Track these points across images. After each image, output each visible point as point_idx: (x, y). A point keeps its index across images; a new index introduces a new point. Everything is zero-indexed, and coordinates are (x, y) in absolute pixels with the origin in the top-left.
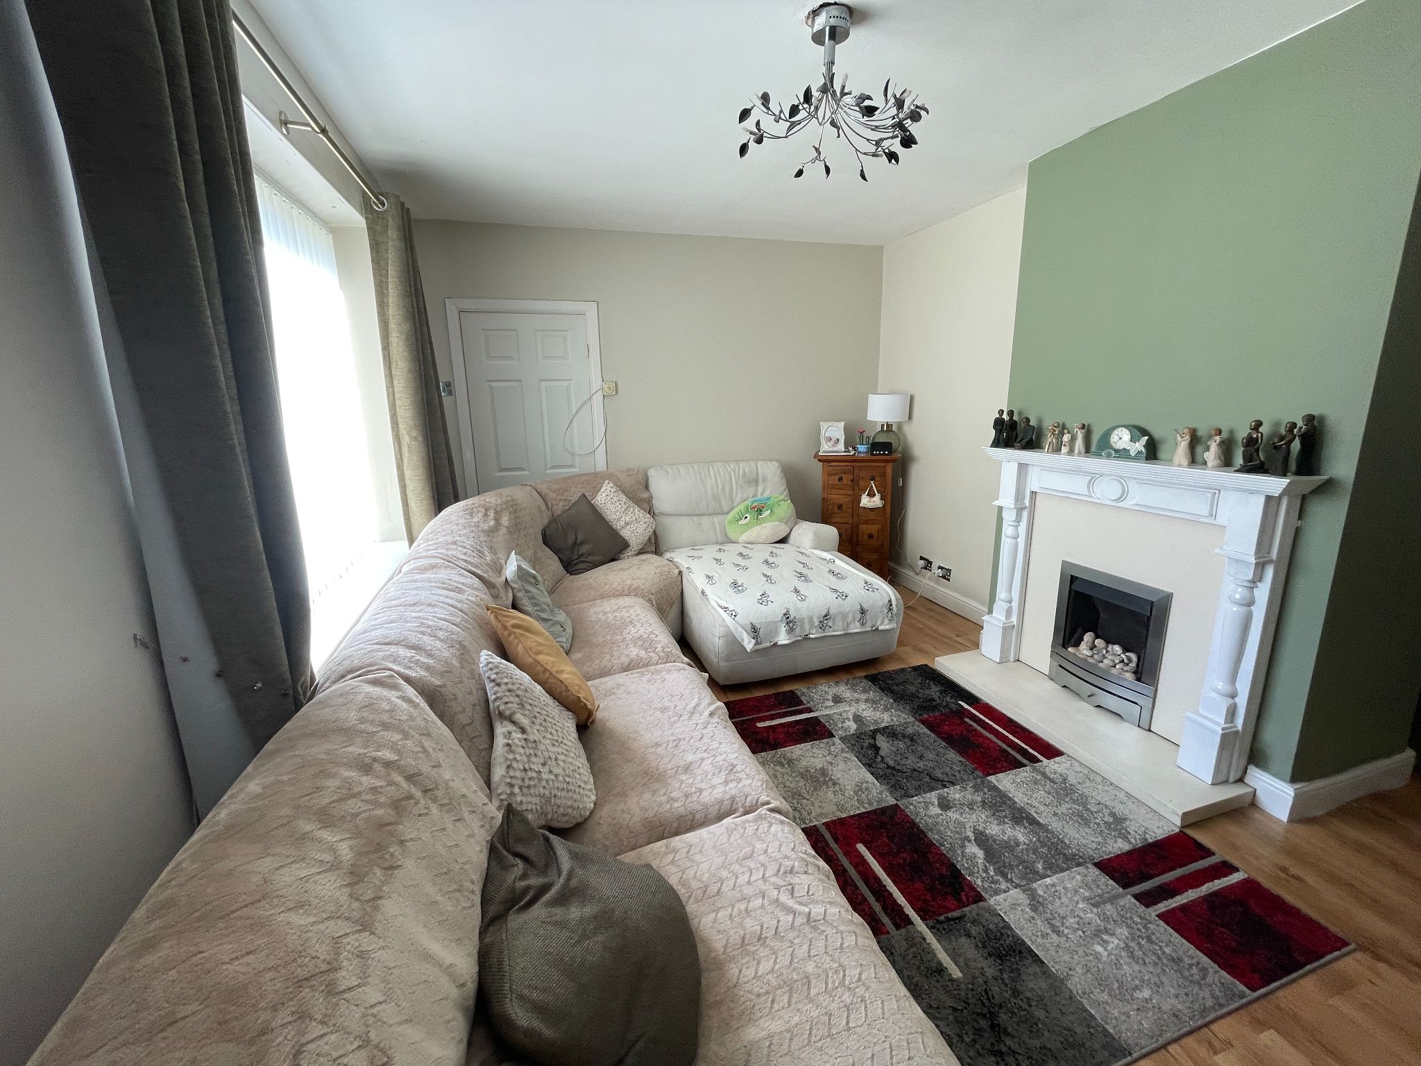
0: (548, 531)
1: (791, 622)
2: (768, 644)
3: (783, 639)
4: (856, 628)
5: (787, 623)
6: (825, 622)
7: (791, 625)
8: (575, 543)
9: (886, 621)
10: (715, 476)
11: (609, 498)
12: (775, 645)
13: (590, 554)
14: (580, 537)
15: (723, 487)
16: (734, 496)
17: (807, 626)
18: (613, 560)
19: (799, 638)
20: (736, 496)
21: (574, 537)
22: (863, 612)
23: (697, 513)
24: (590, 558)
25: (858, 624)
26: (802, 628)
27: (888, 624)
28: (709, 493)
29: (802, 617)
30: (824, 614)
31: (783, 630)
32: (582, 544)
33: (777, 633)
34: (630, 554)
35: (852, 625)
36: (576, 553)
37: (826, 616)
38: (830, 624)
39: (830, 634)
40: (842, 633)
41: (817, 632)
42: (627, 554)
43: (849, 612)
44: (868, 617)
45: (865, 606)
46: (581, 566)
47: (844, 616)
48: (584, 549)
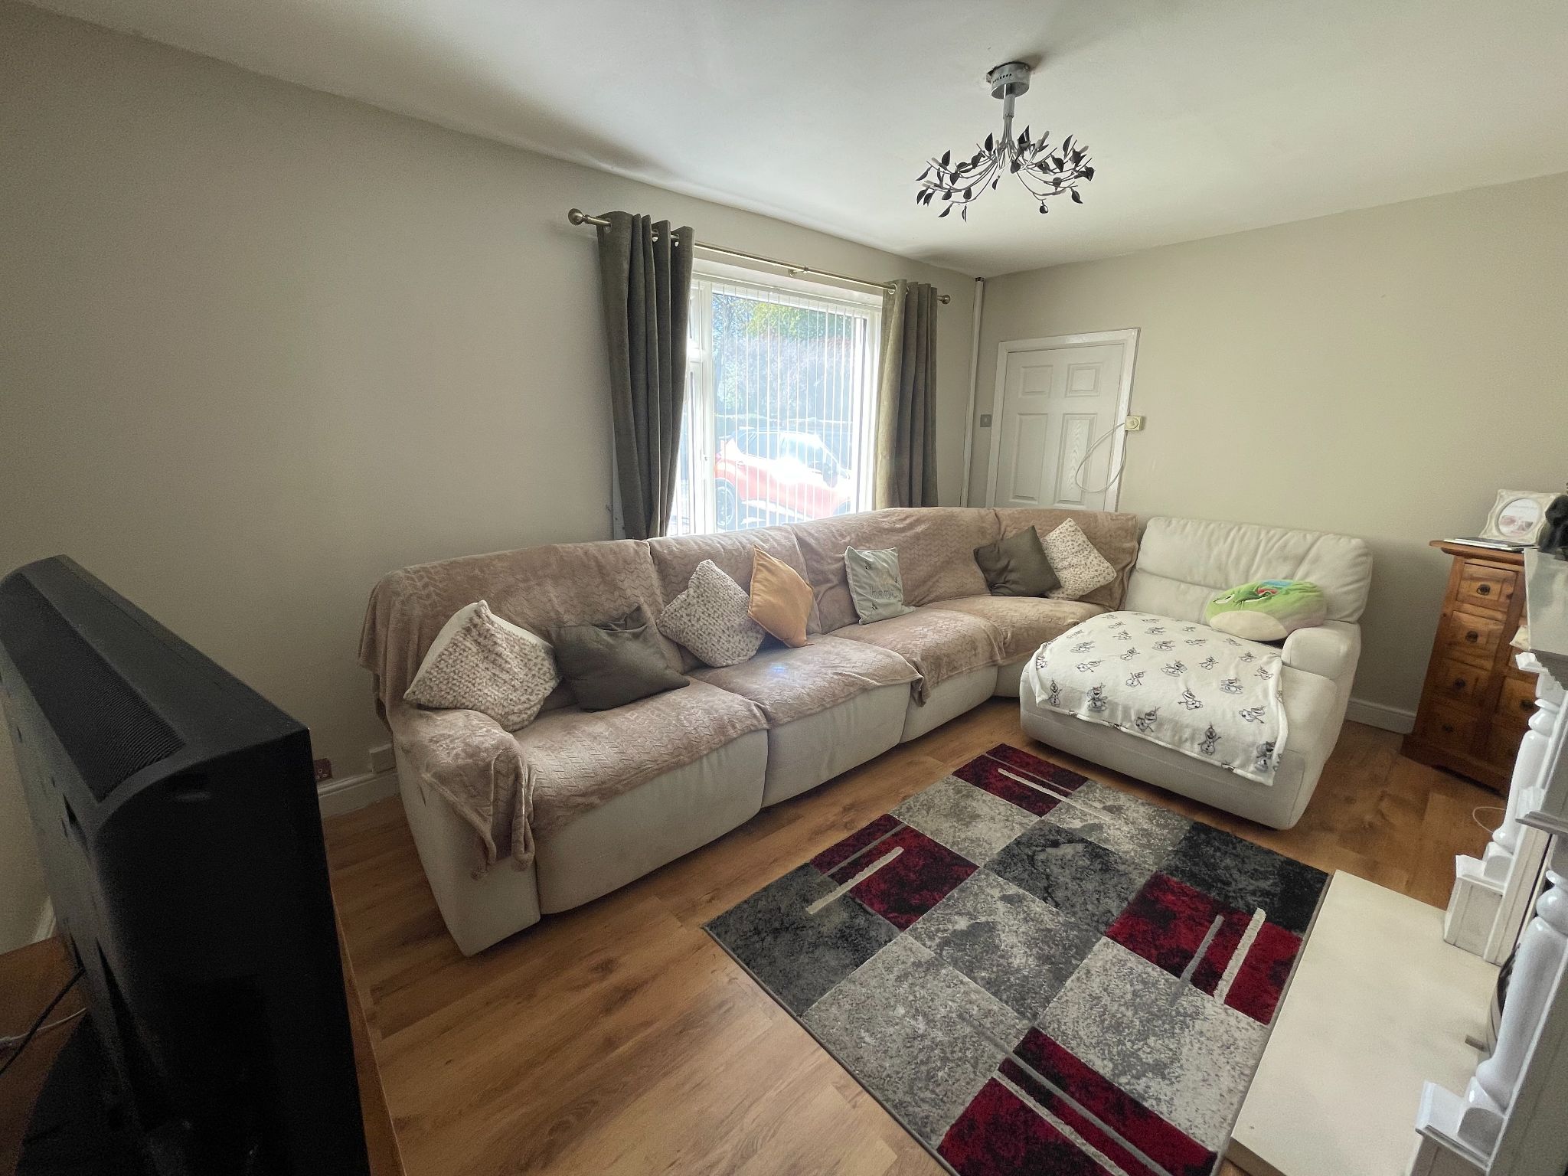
0: (981, 551)
1: (1099, 700)
2: (1066, 712)
3: (1083, 714)
4: (1193, 751)
5: (1094, 699)
6: (1147, 721)
7: (1098, 703)
8: (1005, 569)
9: (1252, 768)
10: (1233, 542)
11: (1062, 536)
12: (1074, 716)
13: (1014, 582)
14: (1012, 564)
15: (1238, 559)
16: (1252, 571)
17: (1120, 714)
18: (1042, 595)
19: (1107, 724)
20: (1256, 571)
21: (1006, 563)
22: (1211, 735)
23: (1189, 579)
24: (1013, 587)
25: (1197, 748)
26: (1113, 713)
27: (1252, 773)
28: (1212, 561)
29: (1116, 701)
30: (1148, 711)
31: (1086, 703)
32: (1011, 571)
33: (1079, 706)
34: (1061, 595)
35: (1188, 744)
36: (1003, 578)
37: (1149, 714)
38: (1153, 727)
39: (1149, 738)
40: (1170, 746)
41: (1131, 728)
42: (1056, 595)
43: (1187, 726)
44: (1218, 745)
45: (1217, 730)
46: (1002, 590)
47: (1177, 727)
48: (1013, 576)
